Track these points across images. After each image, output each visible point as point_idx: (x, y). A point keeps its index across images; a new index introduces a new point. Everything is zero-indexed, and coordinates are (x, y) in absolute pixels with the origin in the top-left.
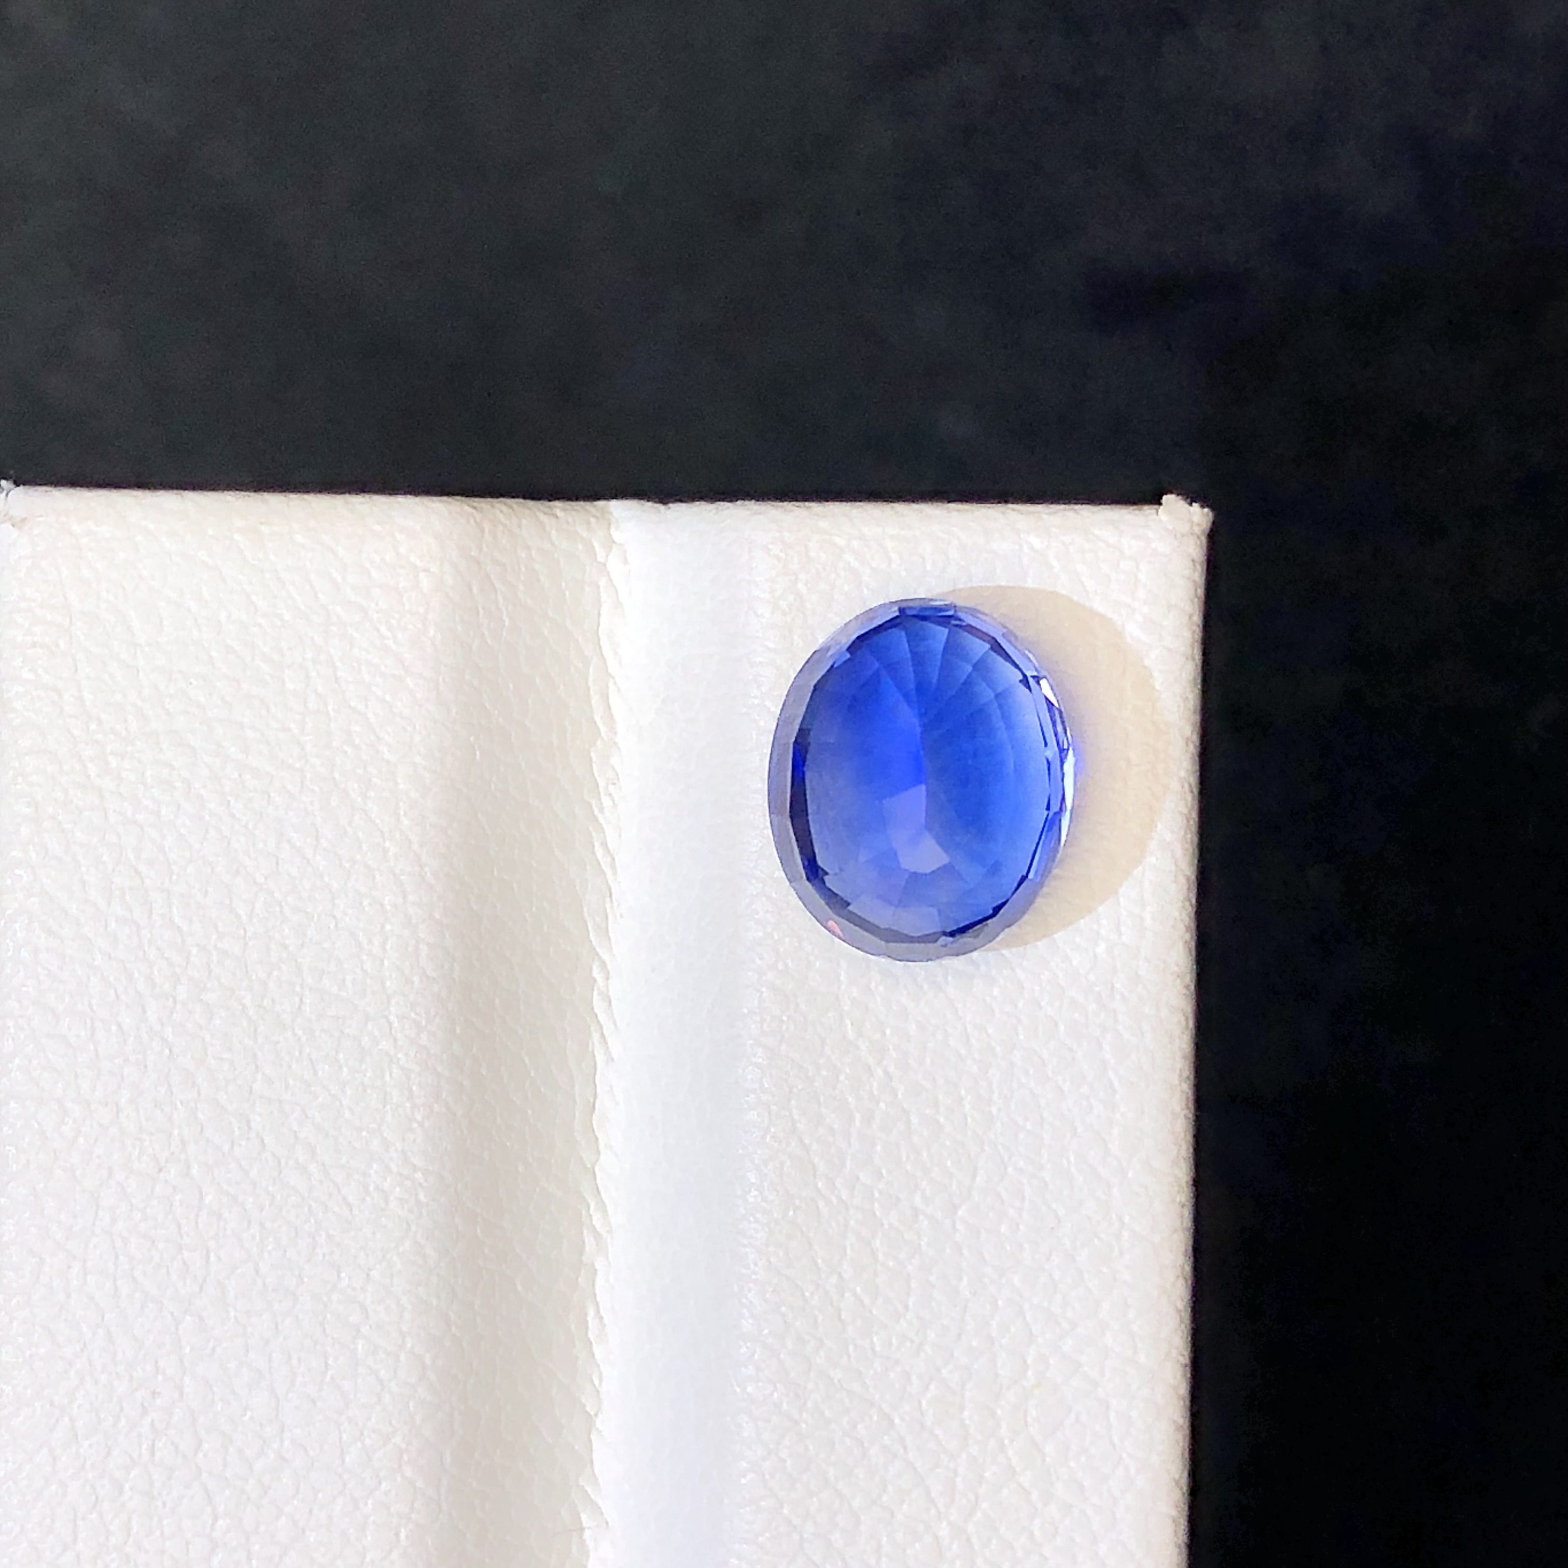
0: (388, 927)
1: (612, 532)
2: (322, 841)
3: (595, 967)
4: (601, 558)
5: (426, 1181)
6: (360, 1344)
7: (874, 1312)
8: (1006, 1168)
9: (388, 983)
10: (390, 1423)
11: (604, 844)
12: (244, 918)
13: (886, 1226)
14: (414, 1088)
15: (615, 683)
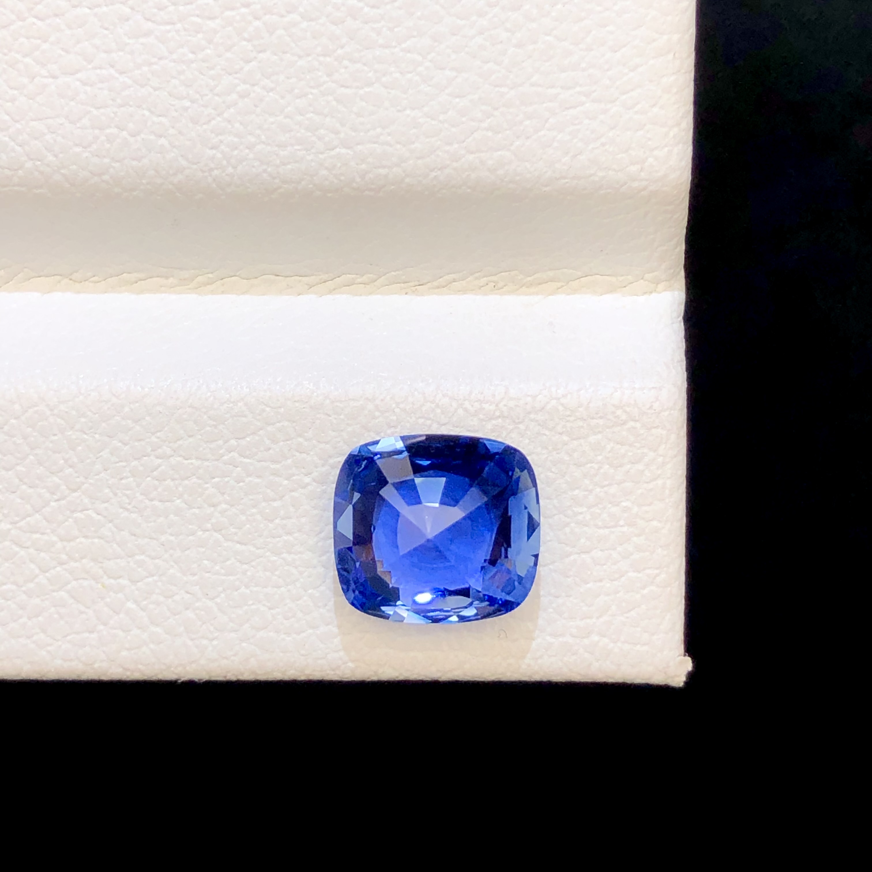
0: (398, 146)
1: (664, 283)
2: (457, 100)
3: (372, 275)
4: (647, 276)
5: (227, 175)
6: (115, 131)
7: (149, 479)
8: (246, 564)
9: (360, 147)
10: (61, 153)
11: (454, 281)
12: (404, 46)
13: (207, 486)
14: (289, 167)
15: (562, 286)
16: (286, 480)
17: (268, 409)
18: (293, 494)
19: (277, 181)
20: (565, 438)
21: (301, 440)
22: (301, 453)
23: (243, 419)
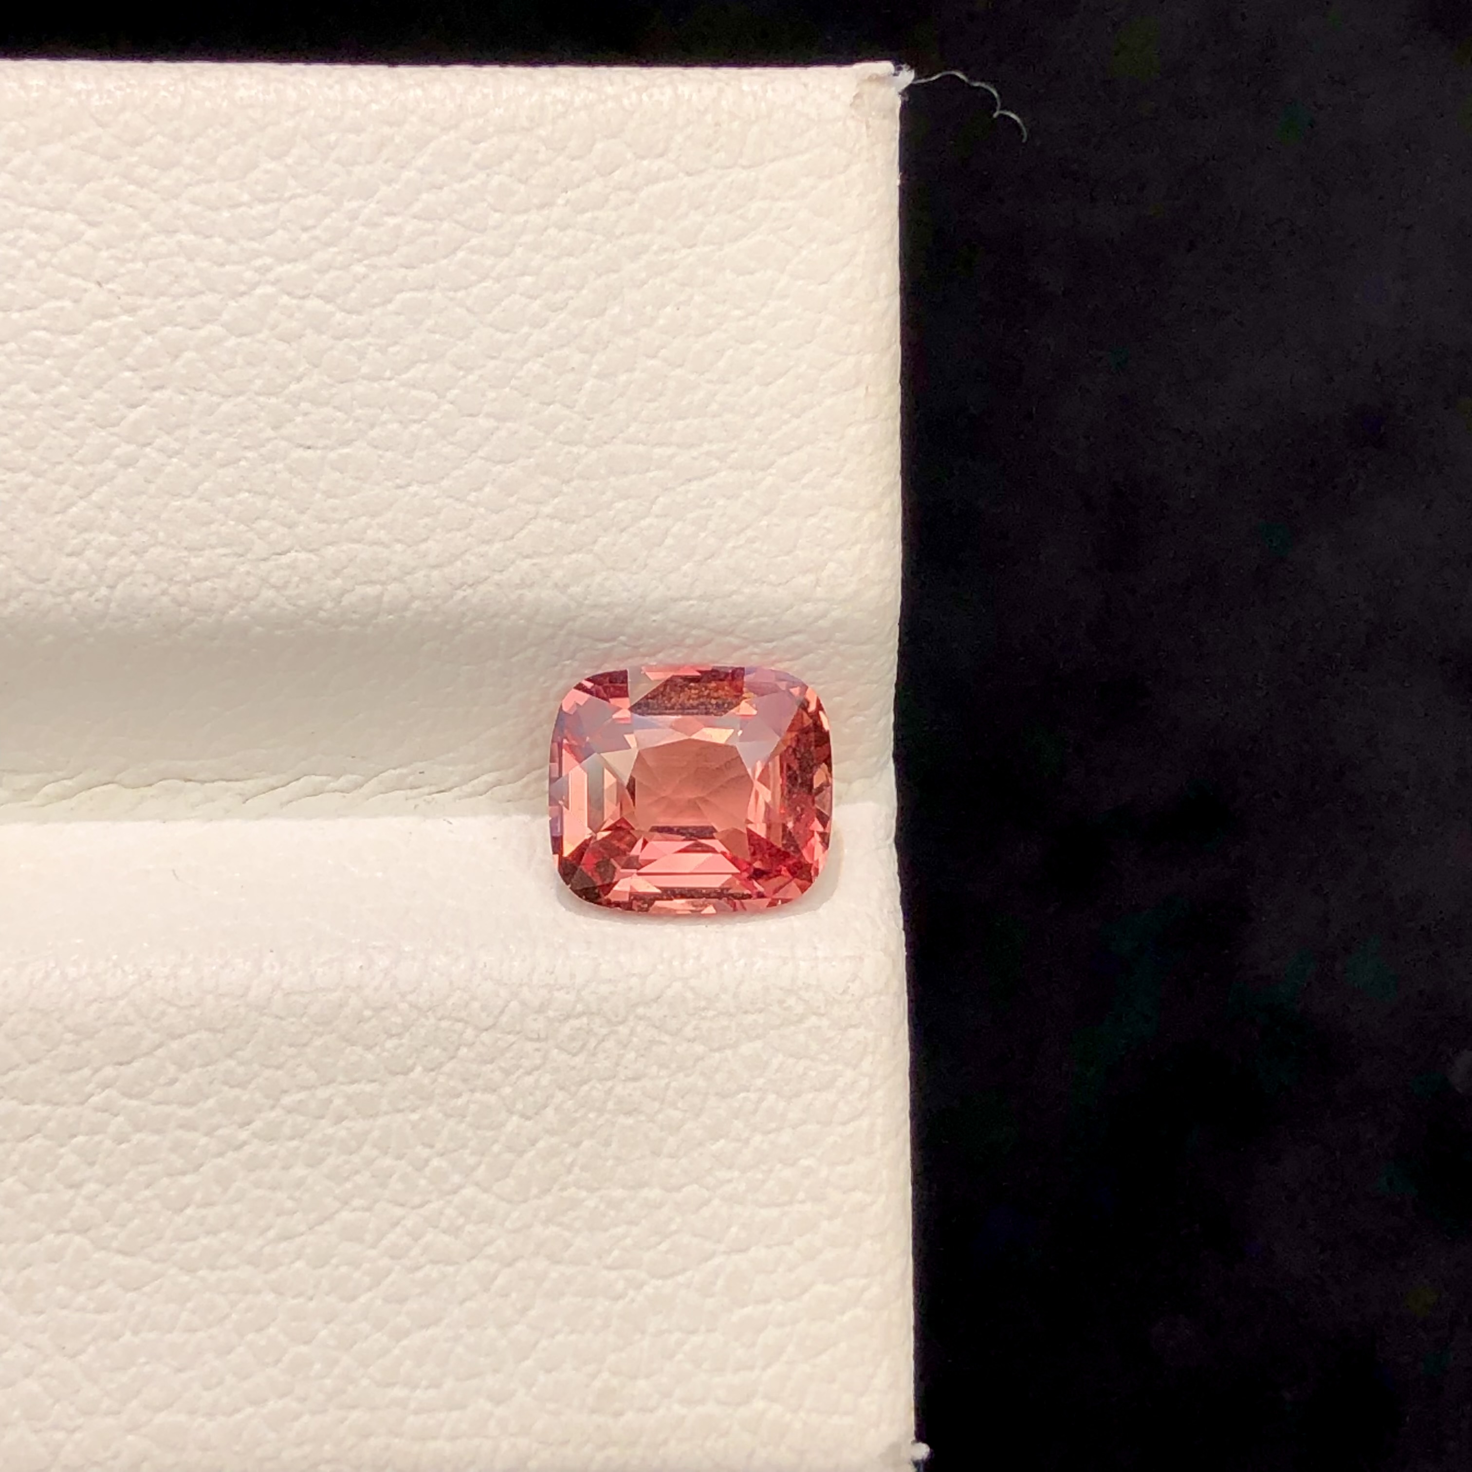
16: (207, 1134)
17: (172, 1010)
18: (220, 1160)
19: (184, 610)
20: (699, 1048)
21: (232, 1063)
22: (232, 1087)
23: (127, 1028)
